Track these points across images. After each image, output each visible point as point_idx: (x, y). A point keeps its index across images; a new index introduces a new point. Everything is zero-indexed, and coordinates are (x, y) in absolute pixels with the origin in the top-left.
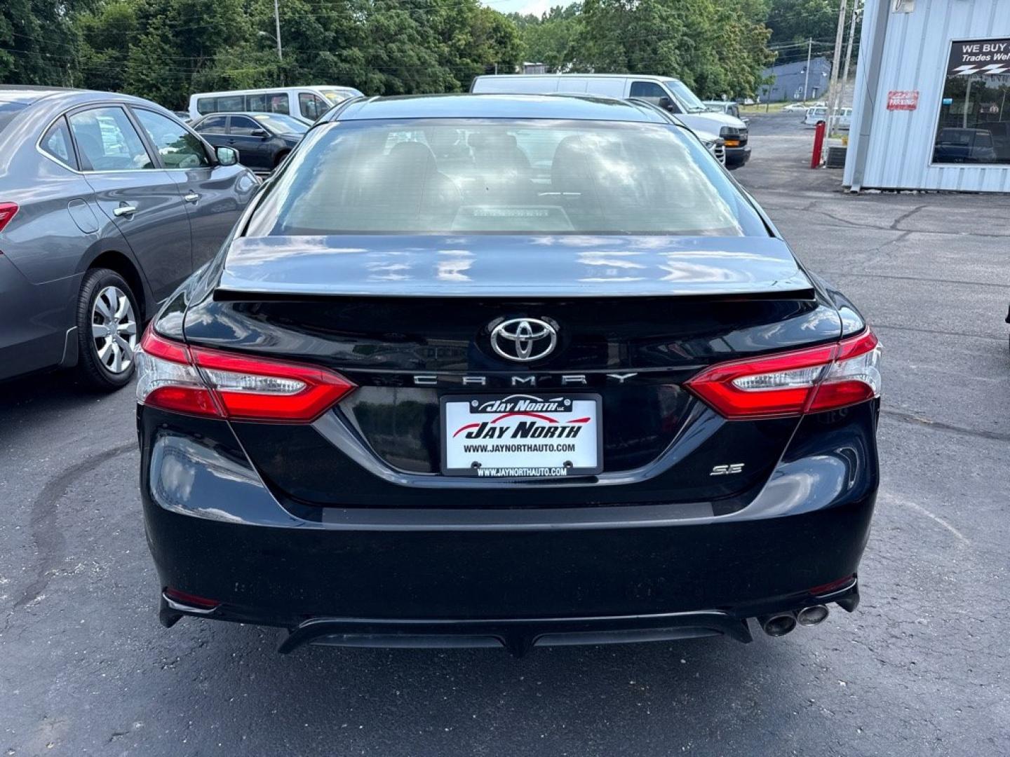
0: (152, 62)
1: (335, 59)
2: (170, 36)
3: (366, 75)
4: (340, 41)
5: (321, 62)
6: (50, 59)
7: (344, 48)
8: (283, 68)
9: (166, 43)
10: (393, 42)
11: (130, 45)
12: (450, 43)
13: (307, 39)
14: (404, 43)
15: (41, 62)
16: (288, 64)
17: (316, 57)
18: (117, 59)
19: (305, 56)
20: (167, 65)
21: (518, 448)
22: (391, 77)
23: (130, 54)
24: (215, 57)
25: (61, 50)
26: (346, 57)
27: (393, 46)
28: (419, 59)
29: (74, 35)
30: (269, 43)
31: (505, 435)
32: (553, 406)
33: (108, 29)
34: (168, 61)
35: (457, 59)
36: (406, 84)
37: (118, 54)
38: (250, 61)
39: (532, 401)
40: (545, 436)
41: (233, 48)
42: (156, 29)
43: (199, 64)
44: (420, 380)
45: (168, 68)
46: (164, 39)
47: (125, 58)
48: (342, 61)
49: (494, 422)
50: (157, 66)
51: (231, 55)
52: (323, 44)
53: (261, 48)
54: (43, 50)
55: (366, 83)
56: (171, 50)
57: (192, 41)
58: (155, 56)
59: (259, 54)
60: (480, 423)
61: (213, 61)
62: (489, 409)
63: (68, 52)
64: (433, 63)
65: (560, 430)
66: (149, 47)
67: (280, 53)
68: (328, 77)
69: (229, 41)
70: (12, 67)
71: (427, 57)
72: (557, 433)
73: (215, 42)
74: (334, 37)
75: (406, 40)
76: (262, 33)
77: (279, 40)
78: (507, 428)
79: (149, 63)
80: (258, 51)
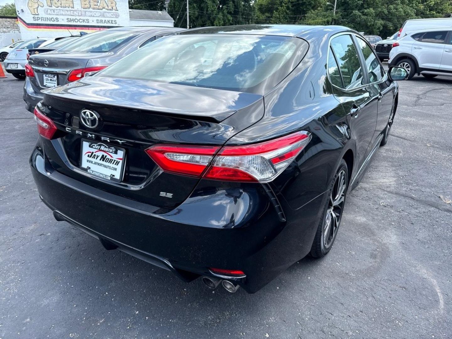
0: (281, 18)
1: (360, 14)
2: (290, 6)
3: (374, 22)
4: (364, 5)
5: (353, 16)
6: (245, 18)
7: (366, 9)
8: (334, 19)
9: (288, 10)
10: (392, 5)
11: (274, 11)
12: (425, 3)
13: (349, 5)
14: (398, 5)
15: (241, 19)
16: (337, 17)
17: (351, 13)
18: (269, 17)
19: (346, 13)
20: (287, 19)
21: (101, 165)
22: (387, 22)
23: (273, 15)
24: (306, 15)
25: (249, 15)
26: (366, 13)
27: (392, 7)
28: (405, 13)
29: (254, 8)
30: (330, 7)
31: (98, 158)
32: (111, 151)
33: (268, 5)
34: (287, 17)
35: (428, 12)
36: (395, 25)
37: (269, 15)
38: (320, 16)
39: (105, 147)
40: (109, 162)
41: (314, 11)
42: (286, 4)
43: (300, 18)
44: (68, 129)
45: (287, 20)
46: (288, 8)
47: (272, 17)
48: (363, 15)
49: (95, 152)
50: (282, 20)
51: (313, 14)
52: (356, 7)
53: (327, 10)
54: (242, 15)
55: (373, 25)
56: (289, 13)
57: (299, 9)
58: (283, 15)
59: (325, 13)
60: (92, 152)
61: (305, 17)
62: (93, 147)
63: (251, 15)
64: (412, 14)
65: (113, 161)
66: (281, 12)
67: (334, 12)
68: (355, 23)
69: (314, 8)
70: (231, 21)
71: (410, 12)
72: (113, 162)
73: (308, 8)
74: (362, 3)
75: (400, 3)
76: (328, 3)
77: (335, 6)
78: (99, 156)
79: (280, 19)
80: (325, 11)
